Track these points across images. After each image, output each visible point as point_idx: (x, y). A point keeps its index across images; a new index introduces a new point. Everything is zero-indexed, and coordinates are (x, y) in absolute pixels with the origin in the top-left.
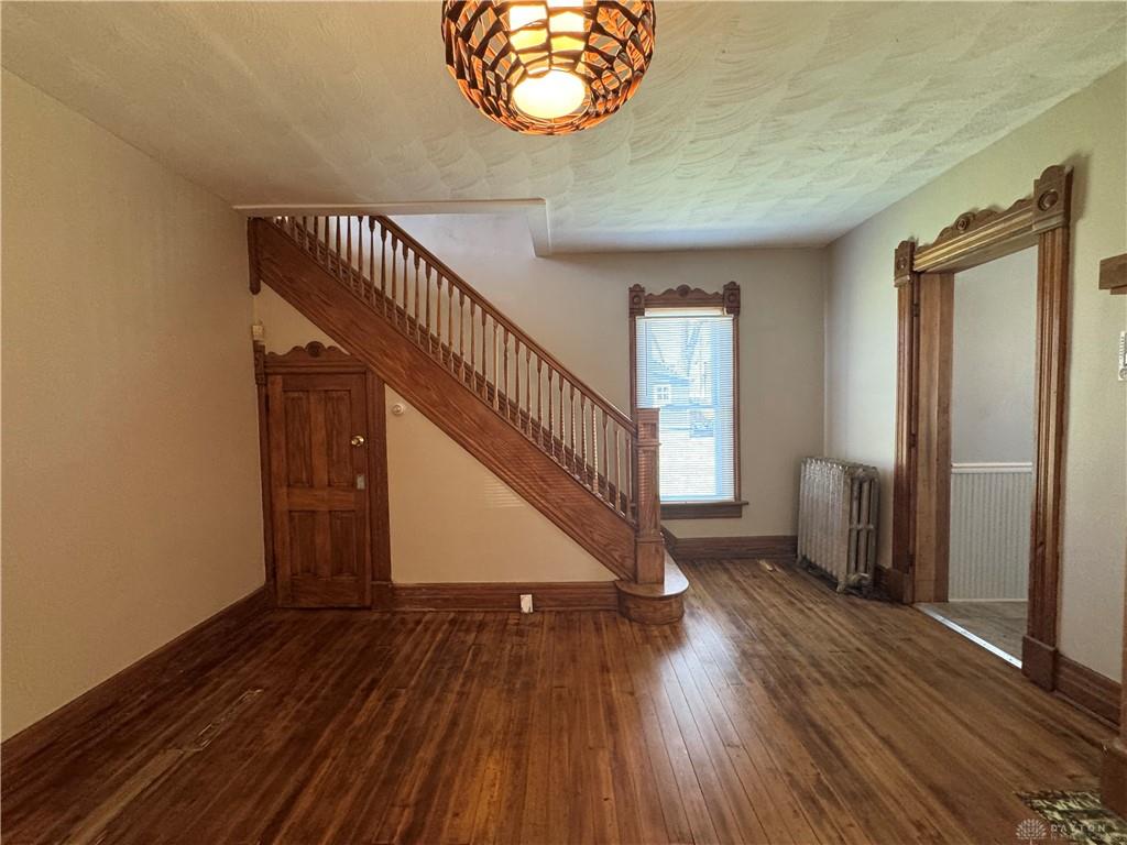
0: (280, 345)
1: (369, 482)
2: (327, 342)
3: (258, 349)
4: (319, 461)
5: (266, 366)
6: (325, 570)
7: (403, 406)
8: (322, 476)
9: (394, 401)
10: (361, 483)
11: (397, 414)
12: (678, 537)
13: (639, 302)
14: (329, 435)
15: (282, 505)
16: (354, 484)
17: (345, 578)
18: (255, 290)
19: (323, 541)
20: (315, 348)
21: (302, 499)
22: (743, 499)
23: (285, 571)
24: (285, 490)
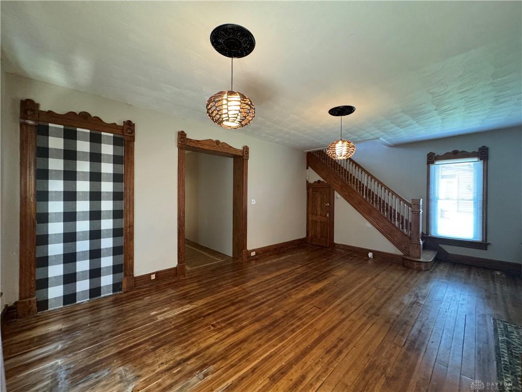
0: (312, 181)
1: (330, 215)
2: (322, 180)
3: (307, 182)
4: (319, 209)
5: (309, 186)
6: (319, 236)
7: (339, 196)
8: (319, 213)
9: (337, 195)
10: (328, 215)
11: (337, 198)
12: (449, 252)
13: (432, 159)
14: (321, 203)
15: (310, 219)
16: (326, 215)
17: (323, 239)
18: (307, 168)
19: (319, 229)
20: (319, 181)
21: (315, 218)
22: (488, 242)
23: (310, 235)
24: (311, 215)
